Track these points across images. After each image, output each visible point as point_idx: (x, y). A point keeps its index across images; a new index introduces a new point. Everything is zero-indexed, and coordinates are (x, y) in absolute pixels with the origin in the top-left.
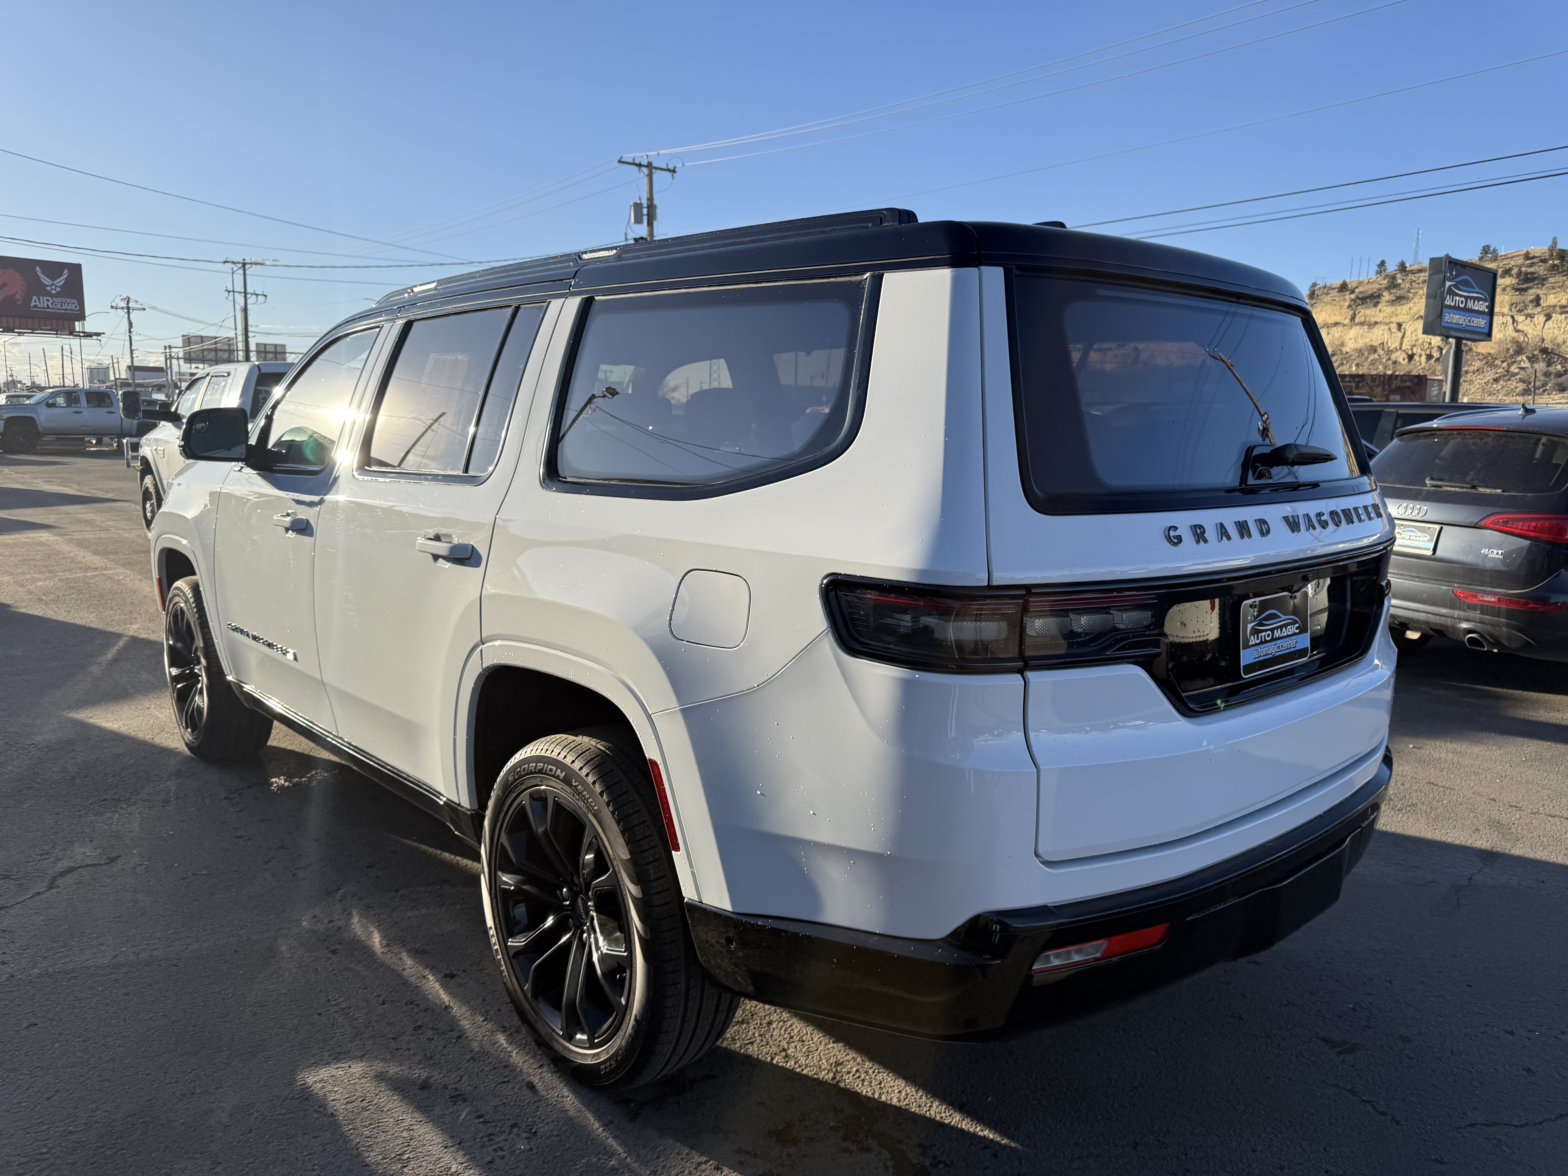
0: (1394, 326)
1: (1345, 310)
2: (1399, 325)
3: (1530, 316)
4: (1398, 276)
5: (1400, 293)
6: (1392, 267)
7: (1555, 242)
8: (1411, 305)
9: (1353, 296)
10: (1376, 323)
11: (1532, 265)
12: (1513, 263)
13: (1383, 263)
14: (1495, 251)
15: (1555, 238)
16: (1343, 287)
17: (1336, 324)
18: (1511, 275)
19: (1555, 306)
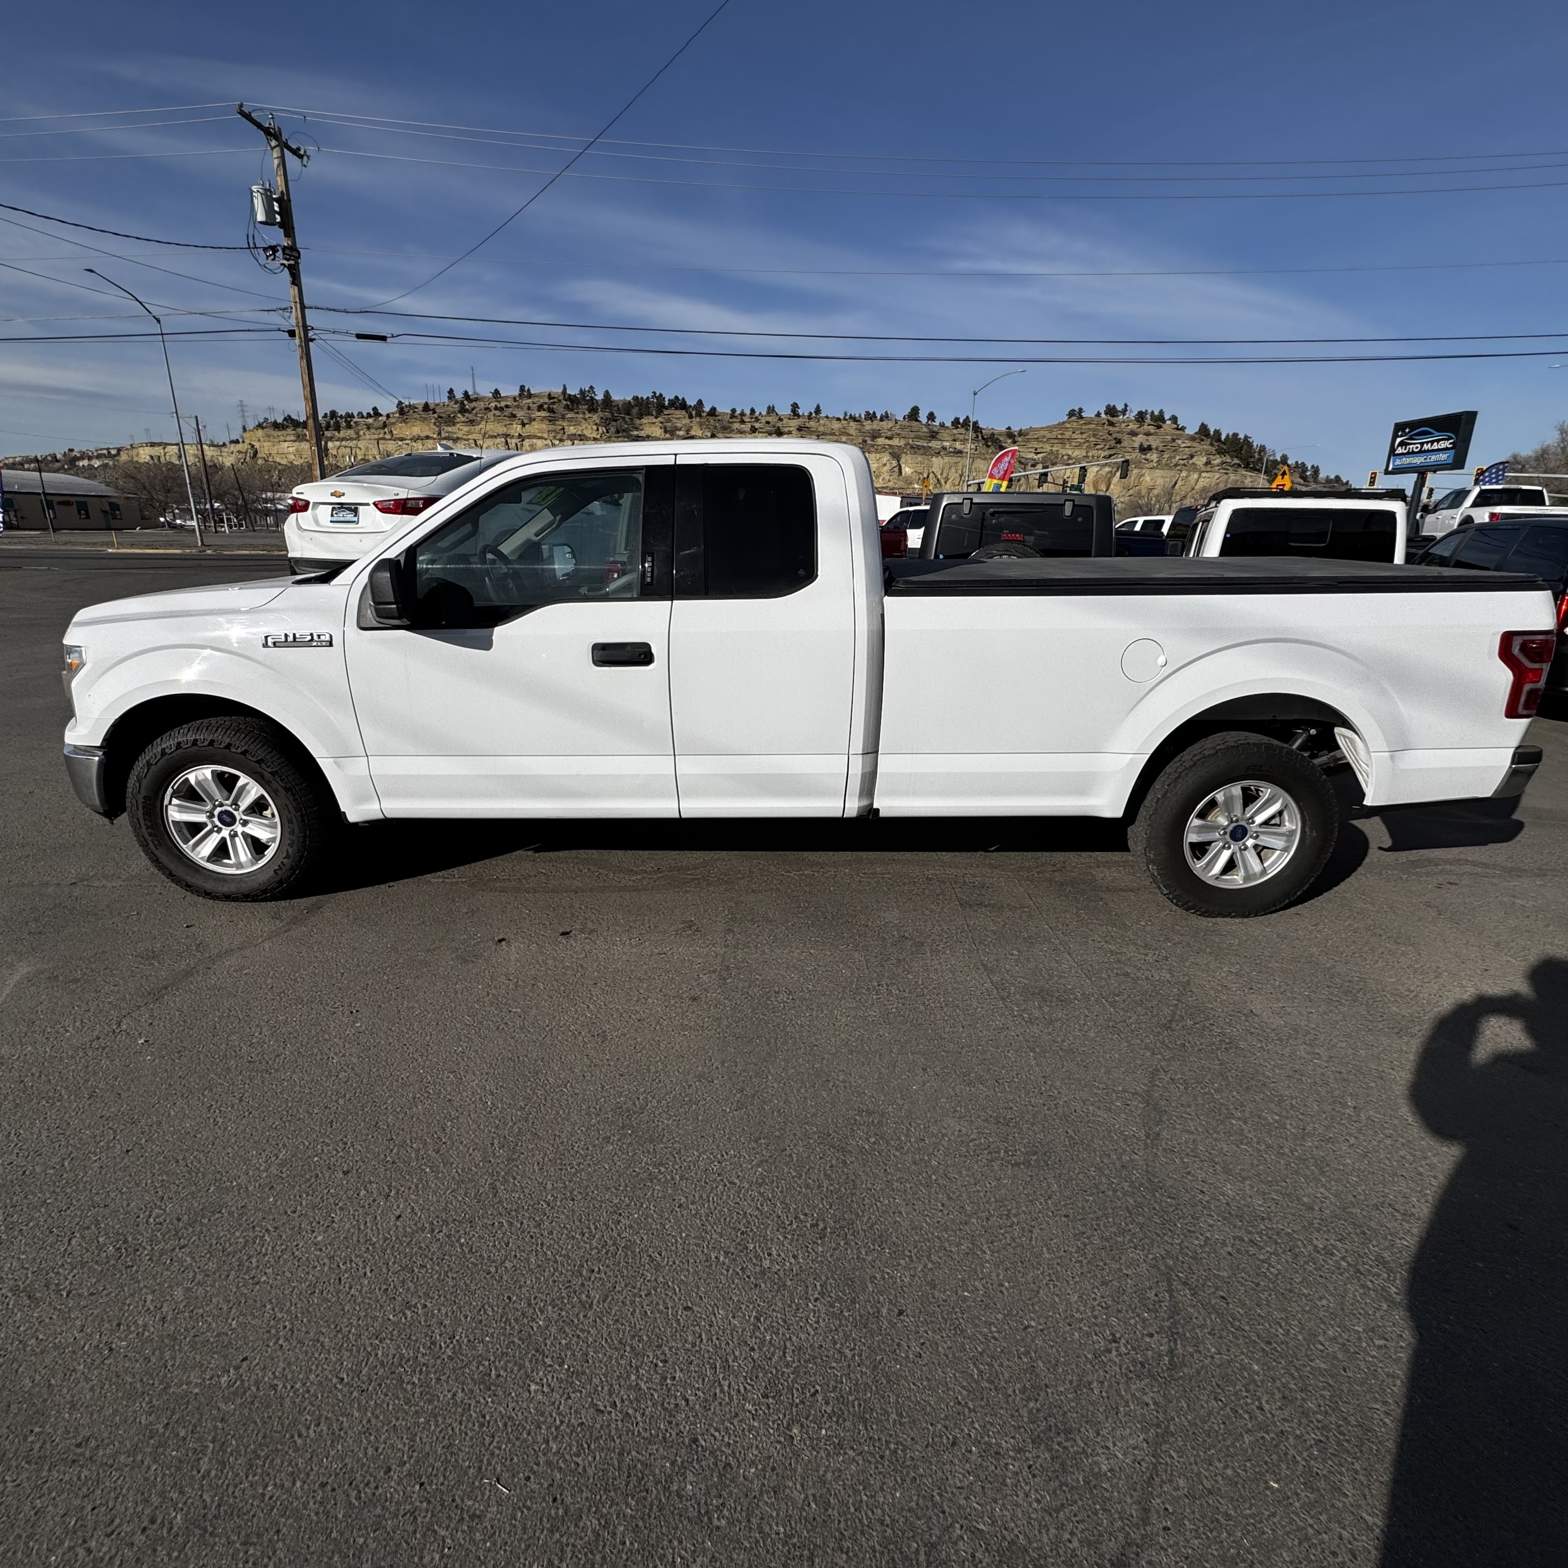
0: (472, 441)
1: (432, 426)
2: (476, 442)
3: (561, 440)
4: (465, 402)
5: (471, 416)
6: (459, 395)
7: (565, 389)
8: (481, 426)
9: (436, 415)
10: (458, 438)
11: (554, 403)
12: (542, 401)
13: (451, 391)
14: (529, 390)
15: (564, 386)
16: (426, 407)
17: (428, 437)
18: (544, 410)
19: (575, 435)
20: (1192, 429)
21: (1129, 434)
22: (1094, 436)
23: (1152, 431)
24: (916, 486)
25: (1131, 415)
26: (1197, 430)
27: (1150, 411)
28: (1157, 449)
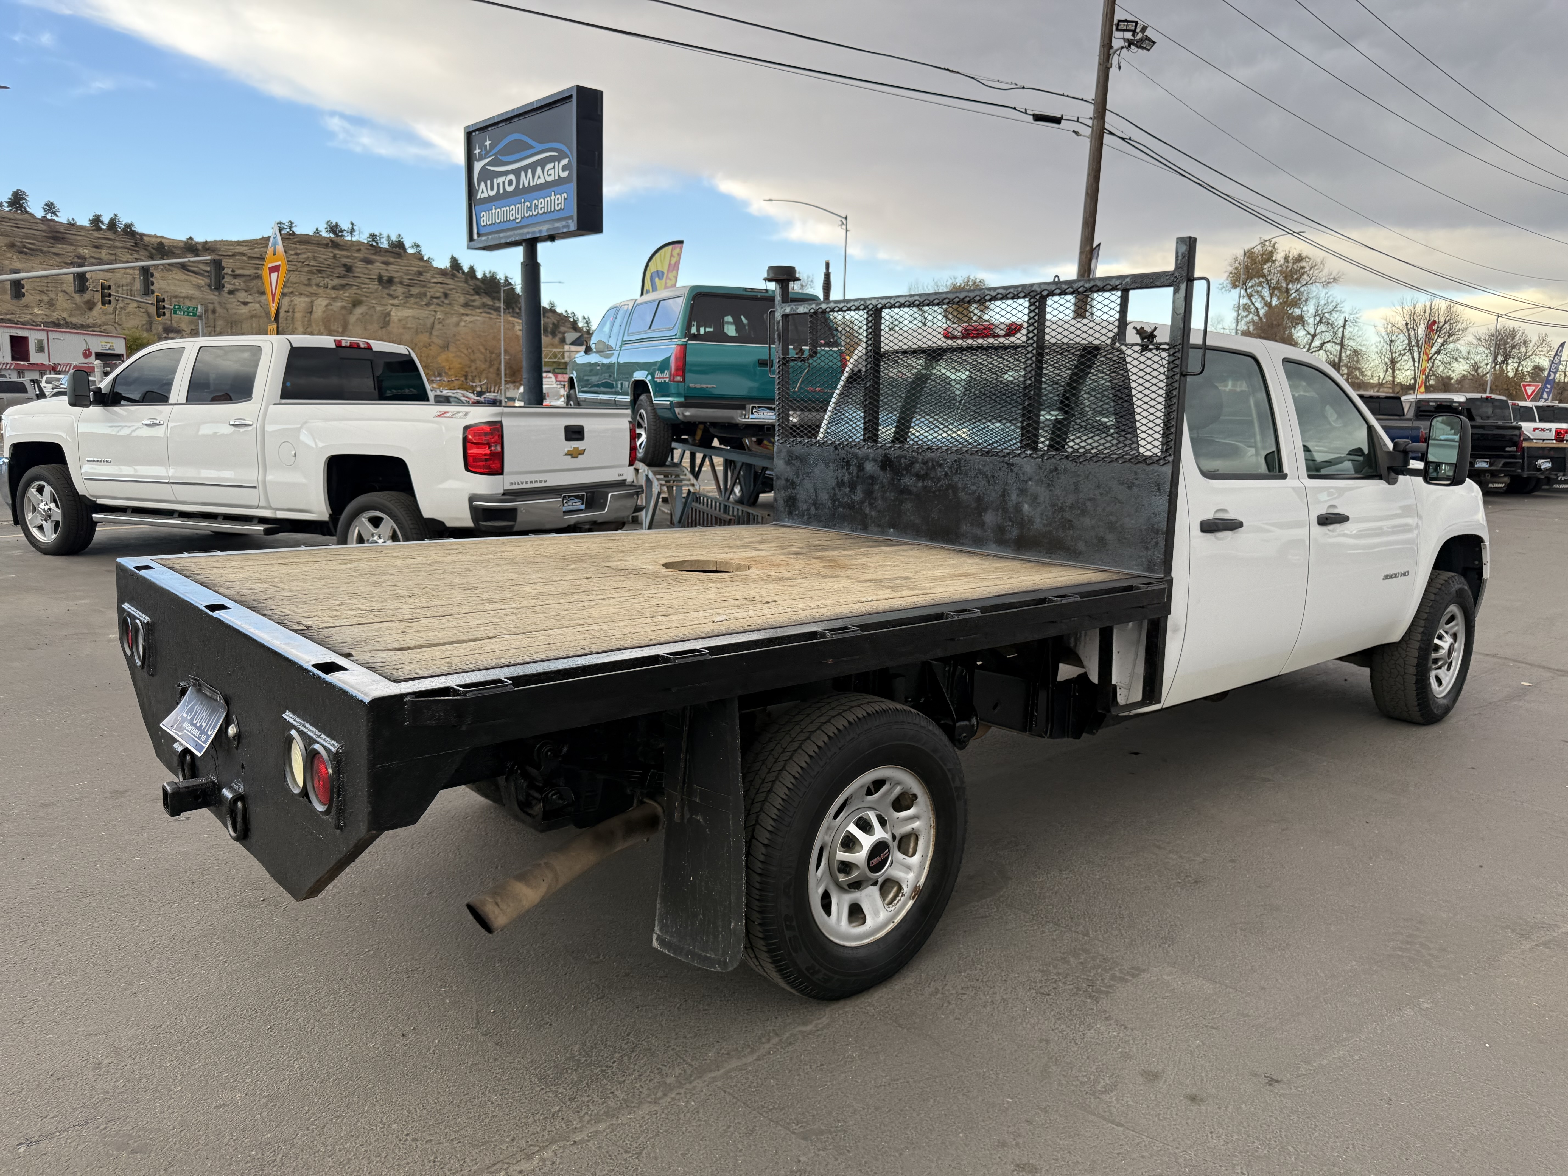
20: (442, 262)
21: (361, 260)
22: (315, 258)
23: (392, 260)
24: (37, 311)
25: (362, 236)
26: (448, 265)
27: (385, 235)
28: (401, 283)
